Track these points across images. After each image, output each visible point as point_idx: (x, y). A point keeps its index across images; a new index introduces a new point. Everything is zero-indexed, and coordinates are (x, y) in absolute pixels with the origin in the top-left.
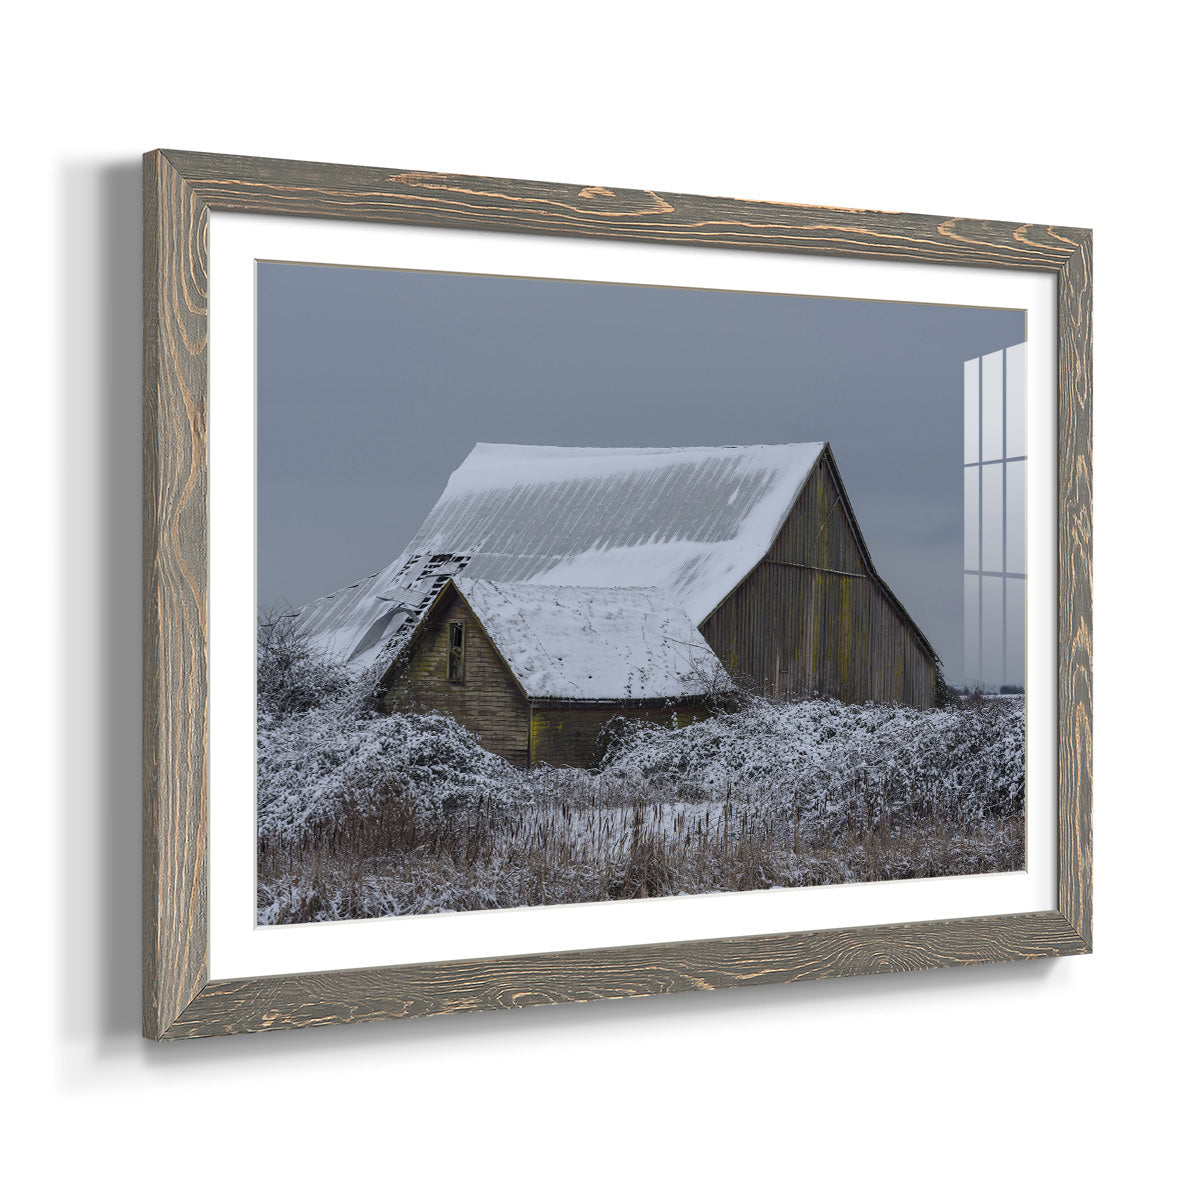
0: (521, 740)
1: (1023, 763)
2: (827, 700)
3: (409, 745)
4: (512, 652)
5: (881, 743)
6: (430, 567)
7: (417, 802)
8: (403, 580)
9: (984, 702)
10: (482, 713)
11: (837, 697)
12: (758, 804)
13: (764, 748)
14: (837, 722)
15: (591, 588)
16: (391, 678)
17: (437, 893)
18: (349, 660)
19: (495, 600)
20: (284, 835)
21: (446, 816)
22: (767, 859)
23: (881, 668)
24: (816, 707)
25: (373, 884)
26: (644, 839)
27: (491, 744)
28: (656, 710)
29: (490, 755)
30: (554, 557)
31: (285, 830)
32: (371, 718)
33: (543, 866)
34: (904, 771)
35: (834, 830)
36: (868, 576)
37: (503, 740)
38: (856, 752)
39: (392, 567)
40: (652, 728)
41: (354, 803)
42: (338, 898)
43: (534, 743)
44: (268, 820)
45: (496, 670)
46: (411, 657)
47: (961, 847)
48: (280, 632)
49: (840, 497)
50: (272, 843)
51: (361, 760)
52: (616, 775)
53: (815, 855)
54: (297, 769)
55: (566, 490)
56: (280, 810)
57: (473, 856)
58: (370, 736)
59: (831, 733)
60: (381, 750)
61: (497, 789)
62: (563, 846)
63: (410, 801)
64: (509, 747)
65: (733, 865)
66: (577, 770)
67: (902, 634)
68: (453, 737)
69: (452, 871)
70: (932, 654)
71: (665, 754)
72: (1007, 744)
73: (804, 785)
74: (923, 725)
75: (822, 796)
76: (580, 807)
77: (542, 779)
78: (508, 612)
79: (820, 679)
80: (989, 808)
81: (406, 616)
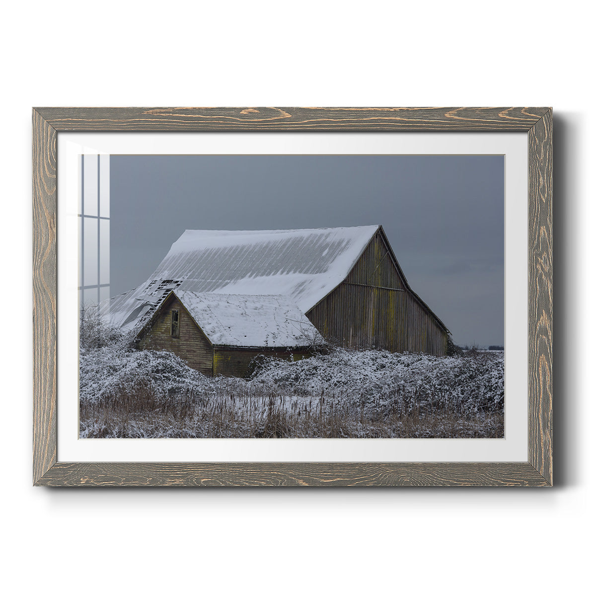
0: (209, 364)
1: (503, 386)
2: (380, 350)
3: (151, 364)
4: (204, 324)
5: (413, 372)
6: (162, 286)
7: (155, 390)
8: (148, 292)
9: (478, 354)
10: (188, 351)
11: (386, 349)
12: (339, 398)
13: (343, 372)
14: (386, 361)
15: (246, 295)
16: (142, 334)
17: (165, 431)
18: (122, 326)
19: (195, 300)
20: (91, 401)
21: (170, 396)
22: (345, 425)
23: (413, 335)
24: (373, 353)
25: (134, 424)
26: (275, 412)
27: (193, 365)
28: (282, 353)
29: (192, 370)
30: (226, 281)
31: (91, 399)
32: (132, 352)
33: (220, 421)
34: (427, 387)
35: (384, 414)
36: (406, 290)
37: (200, 363)
38: (398, 376)
39: (142, 286)
40: (279, 360)
41: (124, 389)
42: (117, 429)
43: (215, 365)
44: (83, 394)
45: (196, 332)
46: (152, 325)
47: (463, 426)
48: (89, 314)
49: (388, 252)
50: (85, 404)
51: (128, 370)
52: (259, 382)
53: (372, 425)
54: (97, 372)
55: (233, 250)
56: (89, 390)
57: (183, 415)
58: (132, 359)
59: (383, 366)
60: (137, 366)
61: (196, 386)
62: (231, 413)
63: (152, 389)
64: (202, 367)
65: (325, 427)
66: (238, 379)
67: (426, 318)
68: (173, 361)
69: (173, 421)
70: (445, 329)
71: (286, 373)
72: (493, 375)
73: (366, 391)
74: (439, 364)
75: (377, 397)
76: (240, 396)
77: (220, 382)
78: (202, 306)
79: (376, 340)
80: (481, 407)
81: (150, 307)
